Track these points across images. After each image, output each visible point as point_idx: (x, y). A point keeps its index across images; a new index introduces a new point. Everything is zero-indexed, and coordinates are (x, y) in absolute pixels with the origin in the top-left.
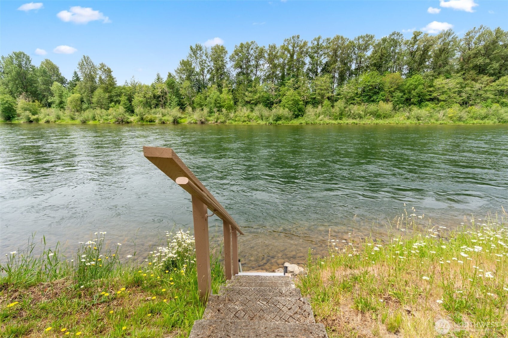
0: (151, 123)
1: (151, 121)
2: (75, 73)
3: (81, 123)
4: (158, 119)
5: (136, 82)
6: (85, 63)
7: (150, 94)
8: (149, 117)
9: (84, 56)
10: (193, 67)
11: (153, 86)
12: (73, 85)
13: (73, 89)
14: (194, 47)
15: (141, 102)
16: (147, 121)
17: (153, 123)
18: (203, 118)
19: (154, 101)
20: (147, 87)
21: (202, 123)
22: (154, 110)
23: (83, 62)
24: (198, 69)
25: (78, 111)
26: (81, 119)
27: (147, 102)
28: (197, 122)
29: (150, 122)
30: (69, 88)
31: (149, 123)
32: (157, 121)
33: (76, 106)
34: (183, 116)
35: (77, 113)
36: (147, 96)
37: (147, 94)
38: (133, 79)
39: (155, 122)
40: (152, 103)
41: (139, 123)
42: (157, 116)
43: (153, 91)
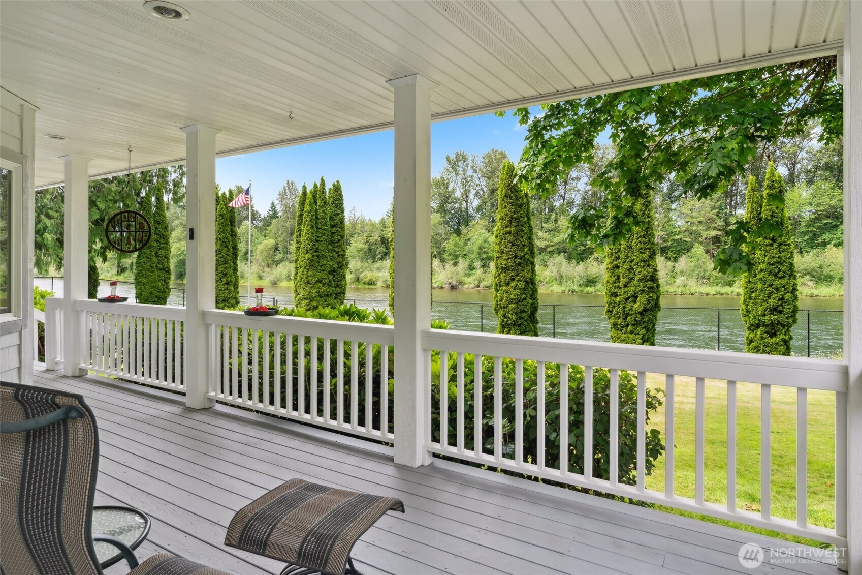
0: (370, 287)
1: (371, 283)
2: (273, 205)
3: (270, 285)
4: (381, 280)
5: (357, 217)
6: (287, 191)
7: (376, 237)
8: (368, 275)
9: (288, 181)
10: (450, 189)
11: (383, 222)
12: (267, 223)
13: (265, 229)
14: (453, 157)
15: (361, 250)
16: (364, 283)
17: (373, 287)
18: (454, 278)
19: (382, 249)
20: (373, 225)
21: (453, 288)
22: (379, 264)
23: (285, 190)
24: (458, 194)
25: (268, 266)
26: (272, 279)
27: (370, 250)
28: (444, 286)
29: (369, 284)
30: (261, 229)
31: (367, 286)
32: (380, 284)
33: (266, 257)
35: (267, 270)
36: (371, 240)
37: (371, 237)
38: (353, 212)
39: (376, 284)
40: (378, 251)
41: (352, 286)
42: (381, 274)
43: (382, 231)
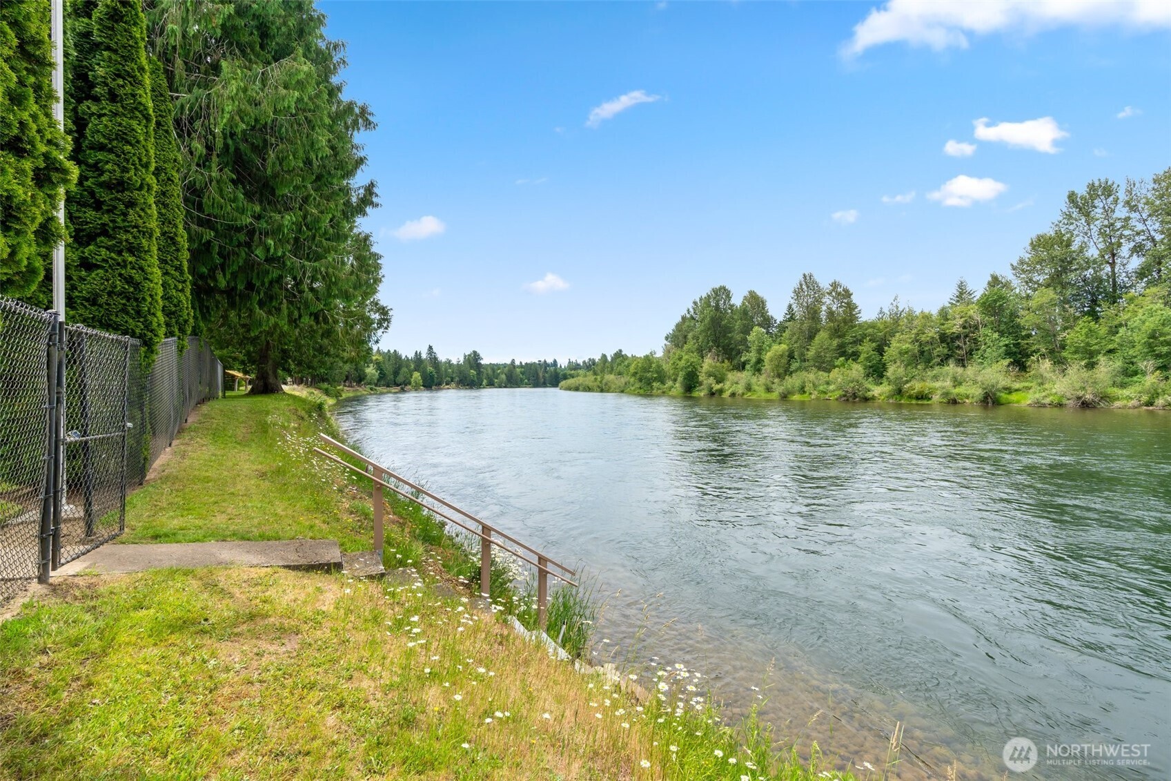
0: (920, 402)
1: (922, 397)
2: (790, 307)
3: (779, 398)
4: (939, 392)
5: (900, 309)
6: (804, 287)
7: (932, 333)
8: (917, 386)
9: (804, 275)
10: (1075, 246)
11: (944, 314)
12: (782, 328)
13: (781, 336)
14: (1082, 191)
15: (906, 353)
16: (910, 397)
17: (925, 402)
18: (1089, 390)
19: (941, 349)
20: (927, 317)
21: (1085, 405)
22: (937, 370)
23: (801, 285)
24: (1093, 252)
25: (779, 376)
26: (781, 391)
27: (922, 353)
28: (1065, 401)
29: (917, 398)
30: (776, 335)
31: (914, 402)
32: (936, 398)
33: (777, 366)
34: (1017, 385)
35: (776, 380)
36: (923, 338)
37: (924, 333)
38: (895, 304)
39: (930, 399)
40: (935, 353)
41: (891, 401)
42: (938, 384)
43: (943, 324)
